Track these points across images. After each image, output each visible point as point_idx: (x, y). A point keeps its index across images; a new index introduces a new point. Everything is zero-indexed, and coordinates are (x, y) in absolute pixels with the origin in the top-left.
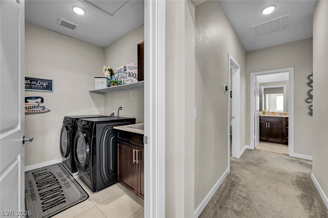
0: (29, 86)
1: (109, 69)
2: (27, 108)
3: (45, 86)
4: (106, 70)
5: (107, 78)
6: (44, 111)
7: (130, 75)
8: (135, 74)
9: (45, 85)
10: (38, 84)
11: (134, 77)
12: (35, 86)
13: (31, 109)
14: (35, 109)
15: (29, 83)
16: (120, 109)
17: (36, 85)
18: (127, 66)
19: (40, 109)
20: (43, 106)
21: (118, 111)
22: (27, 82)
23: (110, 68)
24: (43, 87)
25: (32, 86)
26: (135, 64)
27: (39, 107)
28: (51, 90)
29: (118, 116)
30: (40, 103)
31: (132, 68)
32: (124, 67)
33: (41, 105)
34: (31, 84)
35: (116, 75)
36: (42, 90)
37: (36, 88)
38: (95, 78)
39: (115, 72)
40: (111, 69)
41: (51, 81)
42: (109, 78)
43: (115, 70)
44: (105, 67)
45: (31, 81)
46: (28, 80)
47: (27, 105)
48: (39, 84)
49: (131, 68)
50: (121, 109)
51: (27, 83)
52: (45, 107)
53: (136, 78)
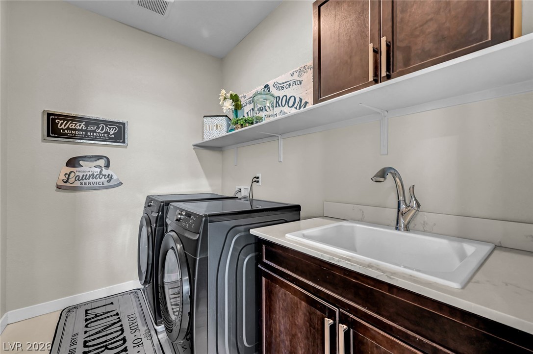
0: (83, 135)
1: (231, 95)
2: (79, 178)
3: (113, 134)
4: (225, 98)
5: (226, 116)
6: (111, 184)
7: (280, 102)
8: (292, 99)
9: (113, 132)
10: (99, 131)
11: (291, 105)
12: (95, 134)
13: (87, 181)
14: (94, 180)
15: (83, 128)
16: (255, 181)
17: (97, 133)
18: (271, 83)
19: (103, 179)
20: (109, 175)
21: (251, 186)
22: (80, 126)
23: (234, 93)
24: (108, 136)
25: (89, 134)
26: (292, 75)
27: (101, 176)
28: (124, 142)
29: (251, 198)
30: (103, 169)
31: (285, 84)
32: (265, 87)
33: (105, 172)
34: (86, 131)
35: (247, 109)
36: (108, 143)
37: (96, 138)
38: (204, 116)
39: (243, 101)
40: (236, 95)
41: (124, 124)
42: (232, 116)
43: (245, 97)
44: (223, 91)
45: (86, 125)
46: (82, 122)
47: (79, 171)
48: (102, 130)
49: (282, 85)
50: (258, 182)
51: (80, 128)
52: (112, 175)
53: (295, 106)
